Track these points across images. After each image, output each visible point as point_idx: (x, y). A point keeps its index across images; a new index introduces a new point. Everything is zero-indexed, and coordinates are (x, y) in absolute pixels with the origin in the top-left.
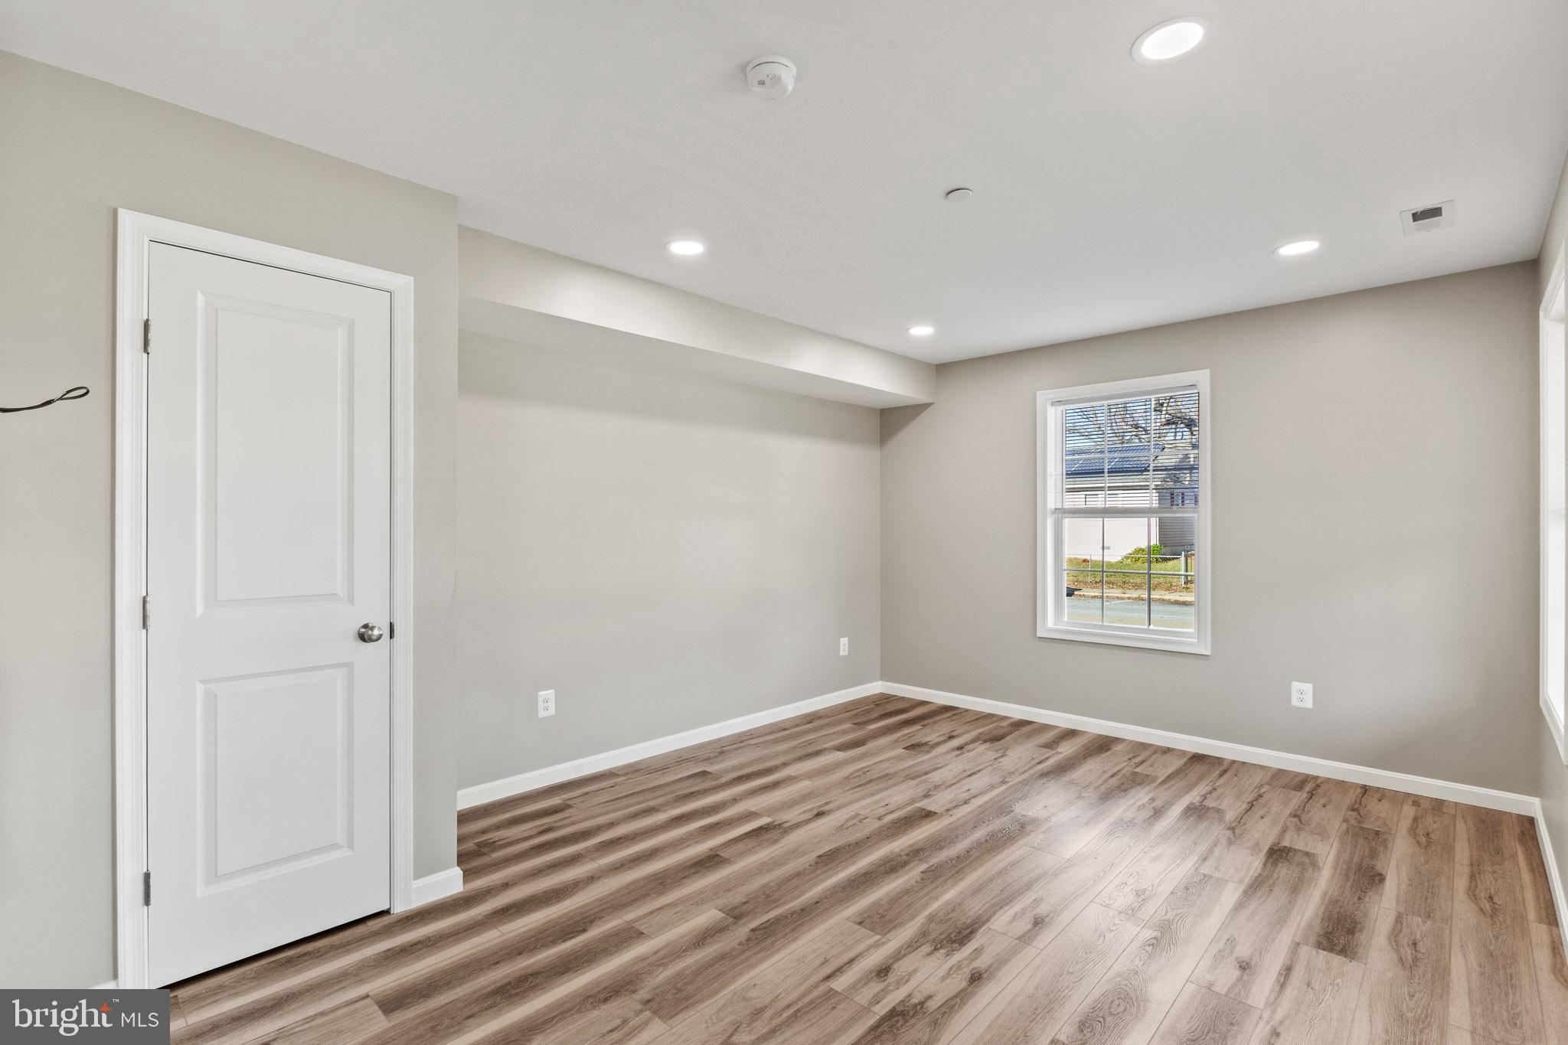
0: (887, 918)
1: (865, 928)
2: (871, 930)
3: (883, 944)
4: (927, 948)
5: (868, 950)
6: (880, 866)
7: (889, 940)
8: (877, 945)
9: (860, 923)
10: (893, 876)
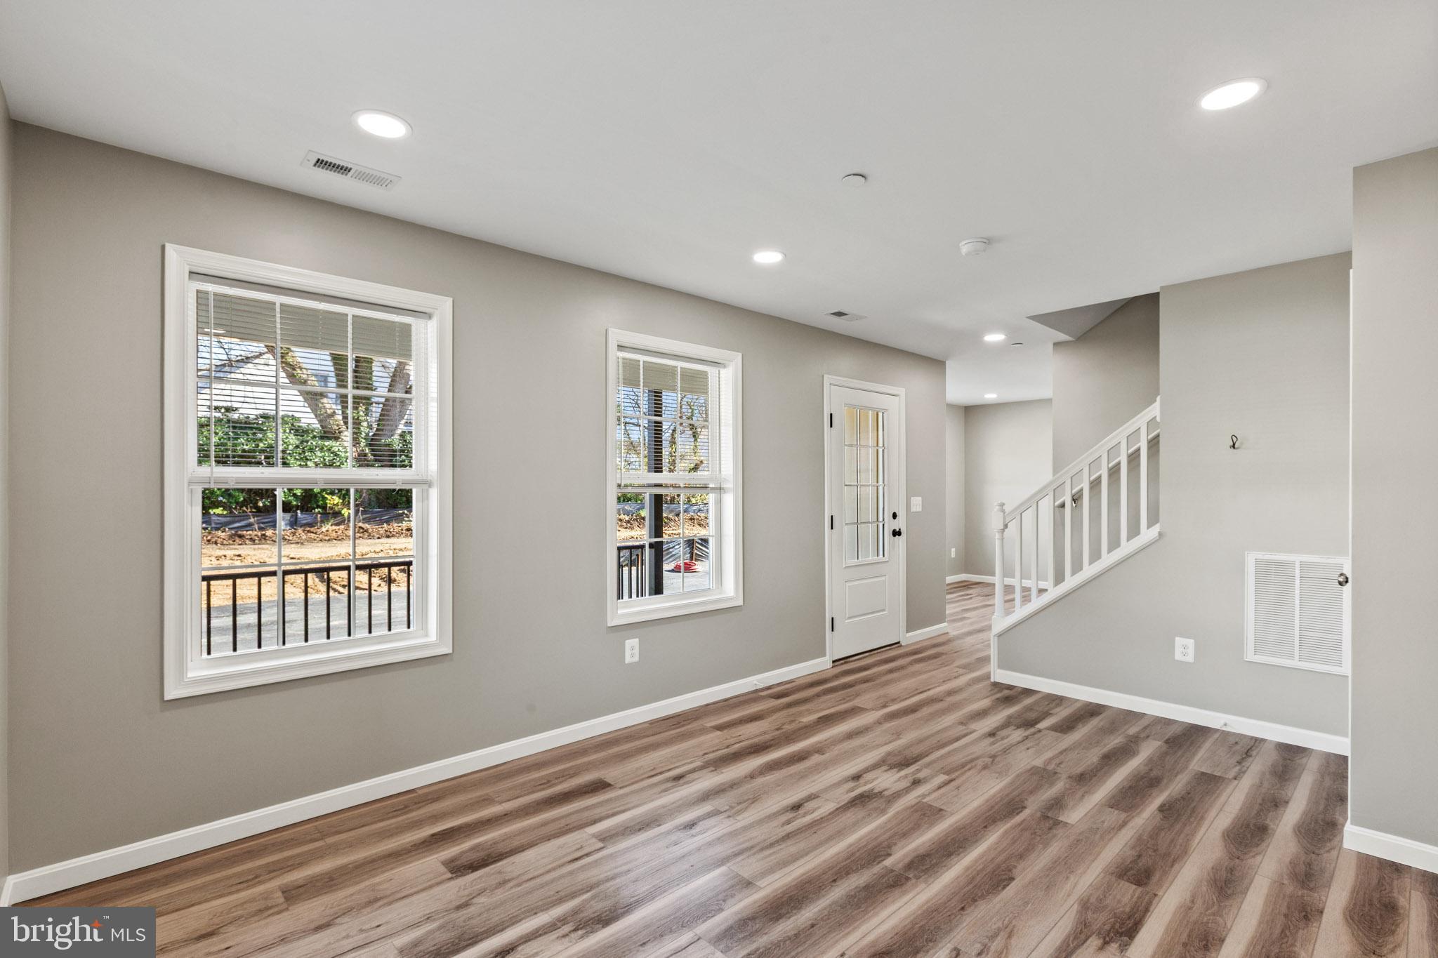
0: (919, 813)
1: (936, 807)
2: (931, 805)
3: (919, 796)
4: (886, 793)
5: (929, 794)
6: (936, 864)
7: (916, 798)
8: (924, 796)
9: (941, 810)
10: (922, 851)
